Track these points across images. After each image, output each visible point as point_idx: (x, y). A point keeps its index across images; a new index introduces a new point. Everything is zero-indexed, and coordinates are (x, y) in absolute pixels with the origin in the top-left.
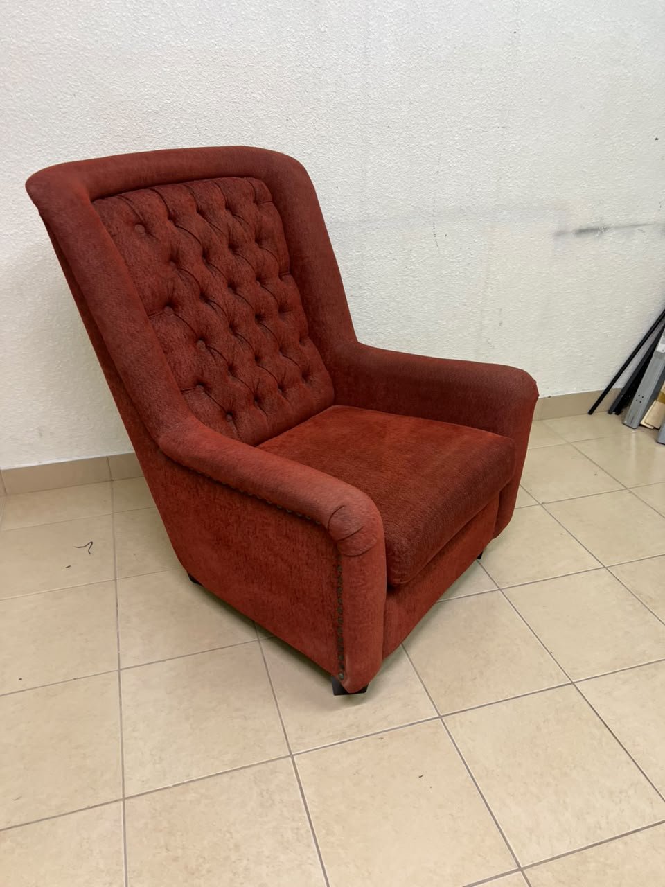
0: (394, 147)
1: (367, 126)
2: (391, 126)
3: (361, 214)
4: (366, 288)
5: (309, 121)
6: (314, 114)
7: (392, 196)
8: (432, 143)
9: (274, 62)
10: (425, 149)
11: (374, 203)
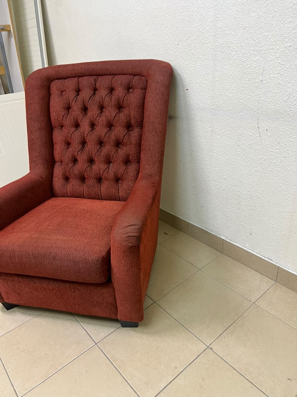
0: (232, 61)
1: (216, 47)
2: (230, 46)
3: (212, 104)
4: (214, 151)
5: (187, 45)
6: (189, 40)
7: (231, 95)
8: (258, 58)
9: (172, 11)
10: (253, 62)
11: (220, 98)
